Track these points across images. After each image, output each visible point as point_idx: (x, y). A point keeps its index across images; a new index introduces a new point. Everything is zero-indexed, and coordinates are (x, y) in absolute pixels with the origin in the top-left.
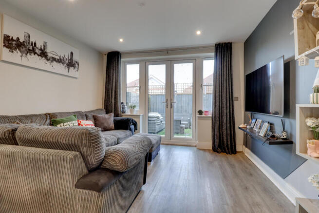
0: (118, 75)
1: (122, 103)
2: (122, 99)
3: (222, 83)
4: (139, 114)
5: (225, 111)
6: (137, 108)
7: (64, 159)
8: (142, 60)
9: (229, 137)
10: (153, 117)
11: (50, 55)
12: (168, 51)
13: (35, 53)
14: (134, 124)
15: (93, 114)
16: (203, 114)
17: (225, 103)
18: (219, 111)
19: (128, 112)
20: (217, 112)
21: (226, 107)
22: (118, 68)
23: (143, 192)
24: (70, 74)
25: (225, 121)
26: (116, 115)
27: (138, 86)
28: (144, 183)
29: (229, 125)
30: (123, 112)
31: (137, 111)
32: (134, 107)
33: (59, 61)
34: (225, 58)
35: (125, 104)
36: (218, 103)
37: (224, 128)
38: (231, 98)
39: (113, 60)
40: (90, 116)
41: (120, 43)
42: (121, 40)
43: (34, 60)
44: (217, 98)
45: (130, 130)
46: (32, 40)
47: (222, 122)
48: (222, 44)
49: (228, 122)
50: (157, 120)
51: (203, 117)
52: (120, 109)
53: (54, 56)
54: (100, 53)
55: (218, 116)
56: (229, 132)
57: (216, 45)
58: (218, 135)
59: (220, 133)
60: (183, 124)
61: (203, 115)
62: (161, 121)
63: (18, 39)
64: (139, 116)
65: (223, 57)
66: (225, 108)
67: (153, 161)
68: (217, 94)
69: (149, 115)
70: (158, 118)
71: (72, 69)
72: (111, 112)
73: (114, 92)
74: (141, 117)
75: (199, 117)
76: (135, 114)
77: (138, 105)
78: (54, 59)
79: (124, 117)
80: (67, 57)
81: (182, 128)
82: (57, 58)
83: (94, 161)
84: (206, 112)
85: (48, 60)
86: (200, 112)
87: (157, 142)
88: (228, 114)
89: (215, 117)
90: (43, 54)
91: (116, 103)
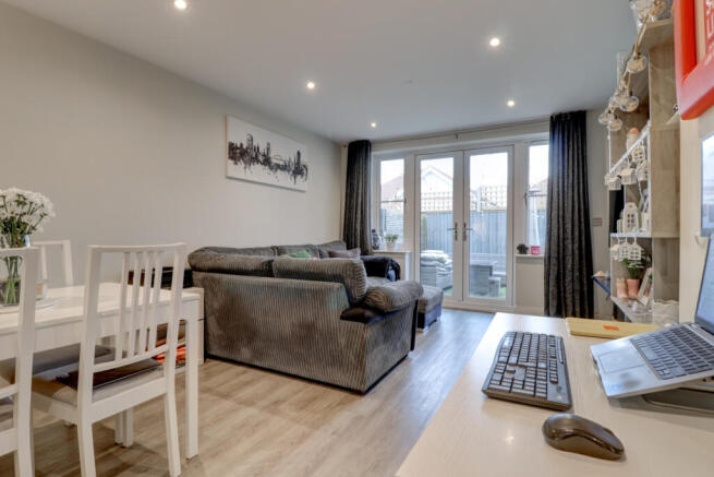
0: (366, 183)
1: (374, 231)
2: (373, 224)
3: (563, 192)
4: (403, 251)
5: (570, 246)
6: (399, 241)
7: (330, 289)
8: (410, 153)
9: (577, 297)
10: (430, 260)
11: (274, 161)
12: (456, 134)
13: (258, 161)
14: (394, 268)
15: (329, 249)
16: (529, 251)
17: (569, 231)
18: (559, 246)
19: (383, 247)
20: (554, 247)
21: (573, 239)
22: (366, 169)
23: (411, 360)
24: (296, 187)
25: (569, 266)
26: (364, 253)
27: (402, 198)
28: (412, 348)
29: (577, 274)
30: (376, 248)
31: (400, 245)
32: (395, 238)
33: (284, 168)
34: (571, 143)
35: (378, 233)
36: (555, 231)
37: (568, 279)
38: (583, 220)
39: (357, 155)
40: (325, 252)
41: (371, 129)
42: (374, 125)
43: (258, 172)
44: (555, 222)
45: (389, 277)
46: (255, 144)
47: (564, 269)
48: (566, 115)
49: (576, 267)
50: (439, 265)
51: (529, 258)
52: (370, 243)
53: (278, 162)
54: (336, 145)
55: (556, 255)
56: (577, 287)
57: (552, 117)
58: (555, 292)
59: (559, 288)
60: (498, 276)
61: (529, 255)
62: (449, 269)
63: (242, 145)
64: (404, 254)
65: (566, 140)
66: (570, 241)
67: (426, 328)
68: (555, 213)
69: (423, 255)
70: (441, 260)
71: (299, 177)
72: (356, 247)
73: (359, 212)
74: (407, 257)
75: (518, 258)
76: (395, 250)
77: (401, 234)
78: (278, 166)
79: (375, 256)
80: (293, 160)
81: (493, 282)
82: (282, 163)
83: (357, 295)
84: (534, 248)
85: (271, 169)
86: (522, 249)
87: (435, 299)
88: (576, 252)
89: (549, 258)
90: (267, 162)
91: (363, 232)
